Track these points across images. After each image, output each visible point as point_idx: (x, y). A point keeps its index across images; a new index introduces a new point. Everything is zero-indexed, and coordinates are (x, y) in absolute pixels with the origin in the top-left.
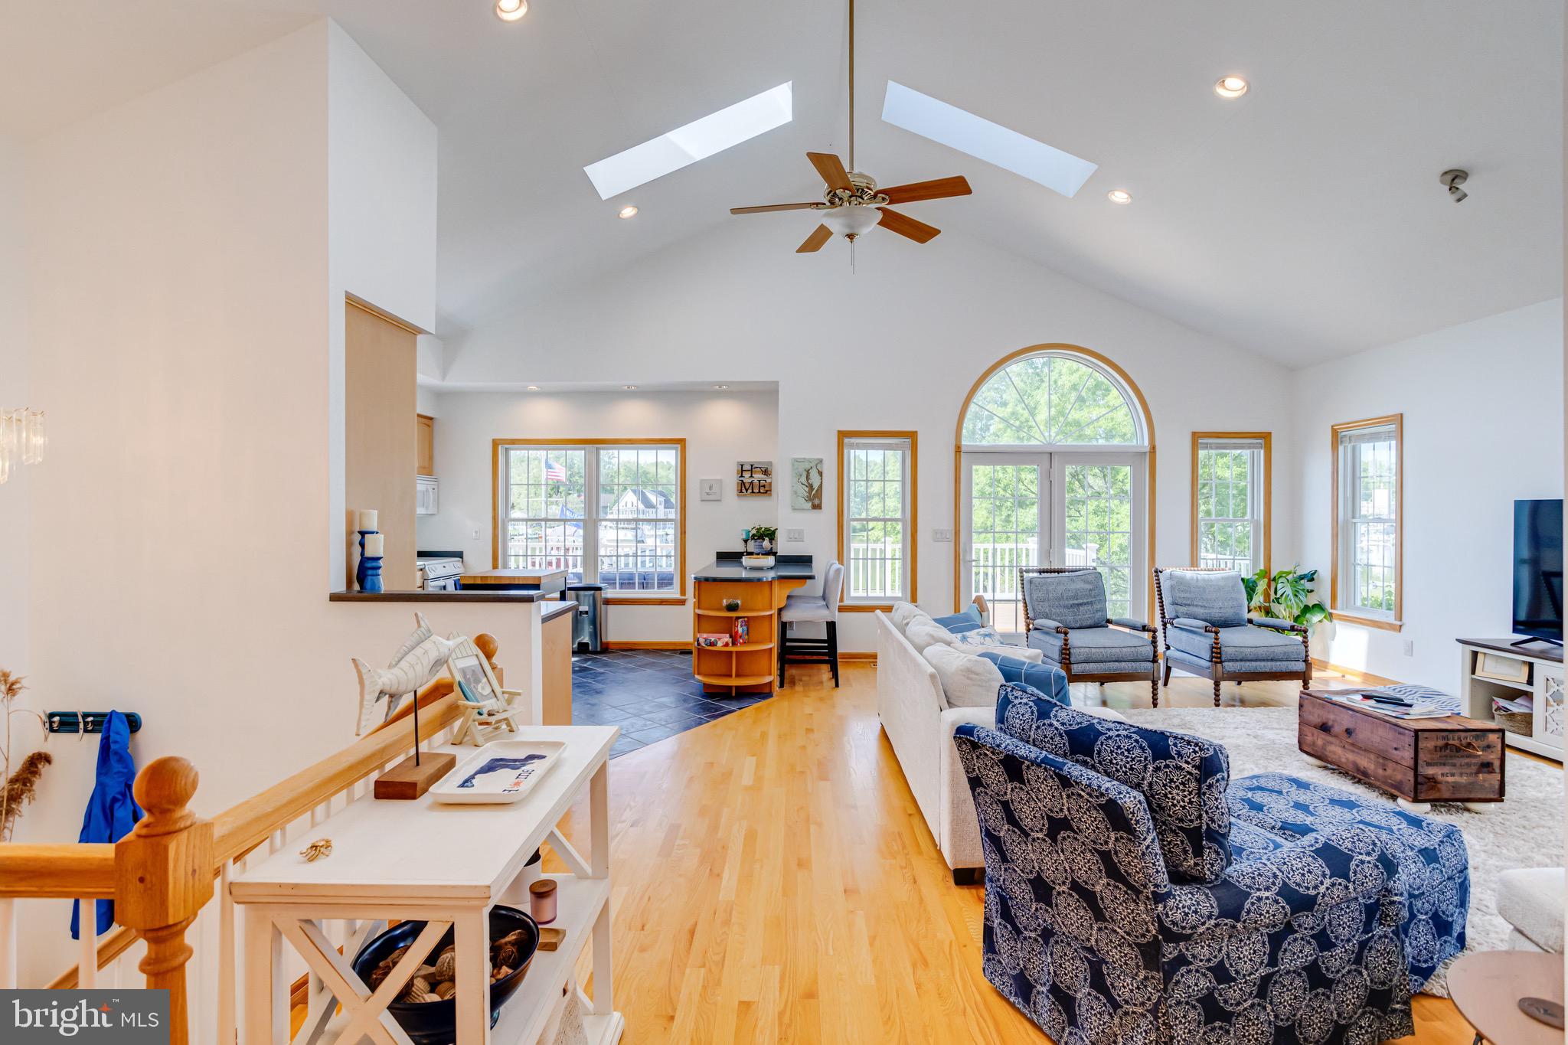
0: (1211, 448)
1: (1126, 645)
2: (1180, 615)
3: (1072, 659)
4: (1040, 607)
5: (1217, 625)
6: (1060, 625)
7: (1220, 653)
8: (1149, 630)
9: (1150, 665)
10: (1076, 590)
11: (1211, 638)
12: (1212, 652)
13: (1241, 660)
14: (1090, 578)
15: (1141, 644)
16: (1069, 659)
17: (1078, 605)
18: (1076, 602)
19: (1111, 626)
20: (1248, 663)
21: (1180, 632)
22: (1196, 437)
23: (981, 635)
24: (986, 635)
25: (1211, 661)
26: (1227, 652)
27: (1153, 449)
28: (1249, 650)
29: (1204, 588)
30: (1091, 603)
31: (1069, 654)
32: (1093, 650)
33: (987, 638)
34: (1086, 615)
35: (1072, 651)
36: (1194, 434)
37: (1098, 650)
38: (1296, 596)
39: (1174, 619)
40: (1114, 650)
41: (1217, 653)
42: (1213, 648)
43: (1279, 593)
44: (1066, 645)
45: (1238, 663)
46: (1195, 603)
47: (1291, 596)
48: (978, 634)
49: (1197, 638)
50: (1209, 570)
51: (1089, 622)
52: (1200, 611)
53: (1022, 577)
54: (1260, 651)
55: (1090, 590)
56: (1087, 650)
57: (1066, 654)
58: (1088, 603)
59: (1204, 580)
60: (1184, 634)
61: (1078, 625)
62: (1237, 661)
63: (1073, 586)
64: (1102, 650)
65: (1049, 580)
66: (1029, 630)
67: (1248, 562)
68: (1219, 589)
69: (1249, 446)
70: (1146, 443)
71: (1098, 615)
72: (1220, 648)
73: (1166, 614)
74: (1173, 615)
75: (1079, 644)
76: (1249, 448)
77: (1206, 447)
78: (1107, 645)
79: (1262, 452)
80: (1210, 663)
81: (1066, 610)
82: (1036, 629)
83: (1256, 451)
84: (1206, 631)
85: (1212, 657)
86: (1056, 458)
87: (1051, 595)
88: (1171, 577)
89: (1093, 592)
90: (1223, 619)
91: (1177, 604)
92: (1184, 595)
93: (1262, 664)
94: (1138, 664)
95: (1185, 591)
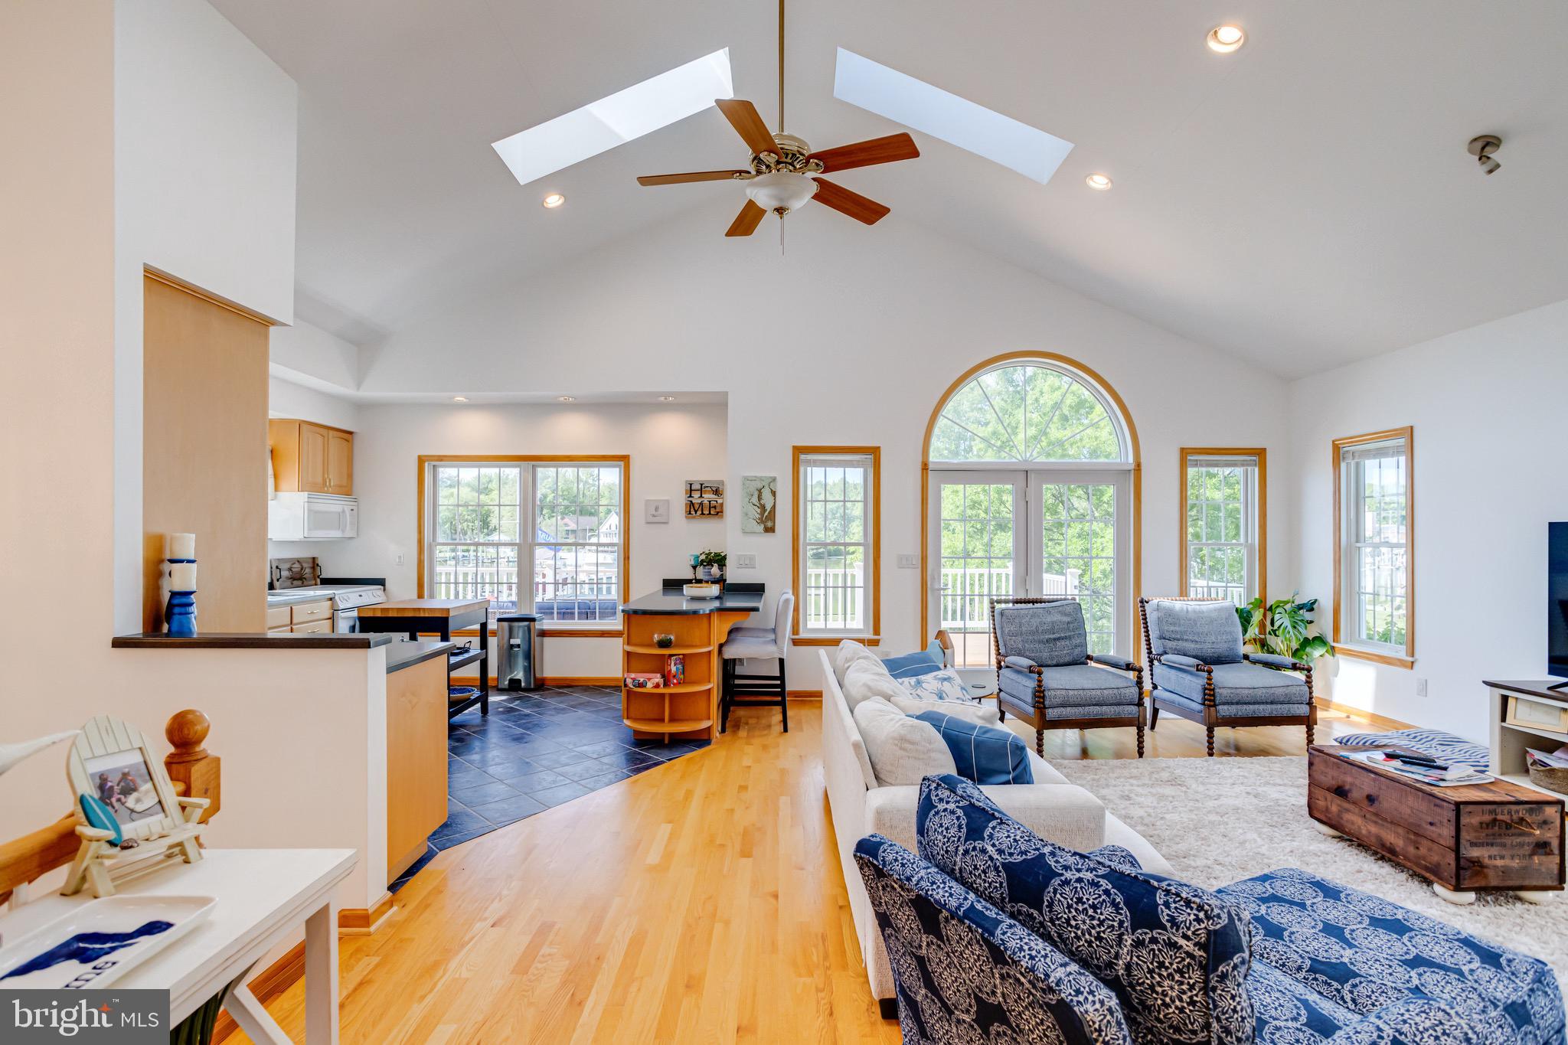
0: (1201, 466)
1: (1108, 686)
2: (1168, 650)
3: (1047, 703)
4: (1011, 643)
5: (1209, 661)
6: (1035, 664)
7: (1214, 695)
8: (1133, 669)
9: (1134, 709)
10: (1053, 623)
11: (1203, 678)
12: (1205, 694)
13: (1237, 703)
14: (1068, 609)
15: (1125, 685)
16: (1043, 703)
17: (1055, 639)
18: (1052, 636)
19: (1092, 664)
20: (1245, 707)
21: (1169, 670)
22: (1184, 453)
23: (939, 679)
24: (945, 679)
25: (1203, 704)
26: (1222, 693)
27: (1138, 467)
28: (1246, 691)
29: (1194, 620)
30: (1069, 638)
31: (1044, 697)
32: (1071, 693)
33: (945, 683)
34: (1064, 651)
35: (1046, 693)
36: (1182, 450)
37: (1076, 692)
38: (1295, 627)
39: (1161, 655)
40: (1094, 692)
41: (1210, 695)
42: (1205, 689)
43: (1277, 625)
44: (1040, 686)
45: (1234, 707)
46: (1185, 637)
47: (1290, 628)
48: (935, 678)
49: (1188, 677)
50: (1200, 600)
51: (1067, 659)
52: (1190, 646)
53: (993, 608)
54: (1259, 692)
55: (1068, 623)
56: (1063, 692)
57: (1039, 697)
58: (1065, 638)
59: (1194, 611)
60: (1173, 672)
61: (1054, 662)
62: (1232, 704)
63: (1049, 619)
64: (1081, 692)
65: (1022, 612)
66: (1000, 667)
67: (1242, 589)
68: (1212, 621)
69: (1243, 464)
70: (1131, 459)
71: (1077, 651)
72: (1213, 690)
73: (1153, 650)
74: (1160, 651)
75: (1055, 686)
76: (1243, 465)
77: (1196, 464)
78: (1086, 686)
79: (1257, 469)
80: (1202, 707)
81: (1042, 646)
82: (1007, 667)
83: (1249, 468)
84: (1198, 670)
85: (1205, 700)
86: (1032, 477)
87: (1024, 629)
88: (1158, 608)
89: (1071, 626)
90: (1216, 655)
91: (1164, 638)
92: (1172, 628)
93: (1261, 707)
94: (1121, 707)
95: (1174, 624)
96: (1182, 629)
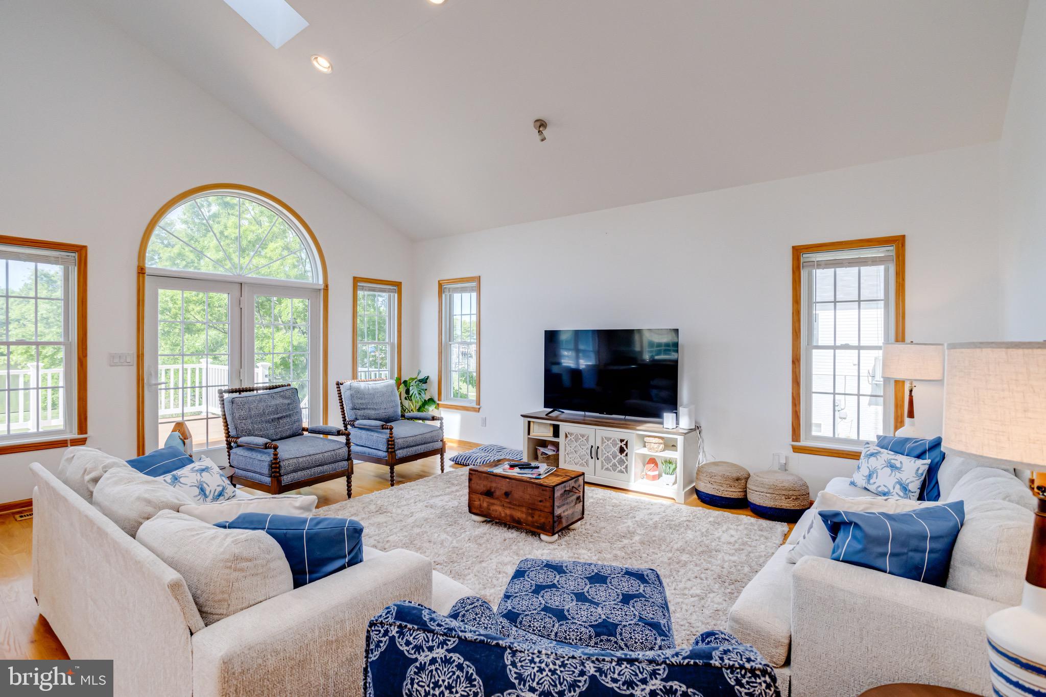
0: (365, 290)
1: (327, 450)
2: (358, 417)
3: (282, 471)
4: (242, 425)
5: (387, 421)
6: (269, 441)
7: (394, 445)
8: (342, 434)
9: (345, 463)
10: (276, 405)
11: (386, 433)
12: (388, 444)
13: (407, 447)
14: (288, 394)
15: (338, 447)
16: (279, 472)
17: (278, 418)
18: (276, 416)
19: (305, 433)
20: (411, 449)
21: (360, 431)
22: (356, 280)
23: (197, 471)
24: (203, 470)
25: (387, 451)
26: (399, 442)
27: (327, 286)
28: (411, 439)
29: (373, 394)
30: (289, 416)
31: (280, 467)
32: (301, 460)
33: (204, 474)
34: (286, 428)
35: (281, 464)
36: (355, 278)
37: (304, 459)
38: (420, 394)
39: (354, 421)
40: (317, 456)
41: (391, 445)
42: (388, 441)
43: (411, 393)
44: (276, 459)
45: (405, 450)
46: (369, 407)
47: (417, 395)
48: (192, 470)
49: (375, 435)
50: (374, 381)
51: (288, 433)
52: (372, 413)
53: (222, 397)
54: (418, 438)
55: (289, 404)
56: (295, 460)
57: (276, 468)
58: (287, 416)
59: (373, 389)
60: (364, 432)
61: (278, 437)
62: (404, 448)
63: (273, 402)
64: (308, 458)
65: (250, 399)
66: (230, 448)
67: (387, 372)
68: (383, 394)
69: (389, 291)
70: (321, 281)
71: (295, 426)
72: (394, 441)
73: (347, 418)
74: (353, 418)
75: (287, 456)
76: (389, 292)
77: (363, 289)
78: (311, 453)
79: (396, 295)
80: (387, 453)
81: (268, 425)
82: (238, 446)
83: (392, 294)
84: (383, 429)
85: (388, 448)
86: (245, 289)
87: (253, 413)
88: (351, 388)
89: (291, 406)
90: (387, 417)
91: (356, 409)
92: (360, 401)
93: (419, 447)
94: (337, 464)
95: (361, 399)
96: (366, 401)
